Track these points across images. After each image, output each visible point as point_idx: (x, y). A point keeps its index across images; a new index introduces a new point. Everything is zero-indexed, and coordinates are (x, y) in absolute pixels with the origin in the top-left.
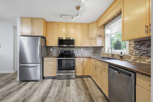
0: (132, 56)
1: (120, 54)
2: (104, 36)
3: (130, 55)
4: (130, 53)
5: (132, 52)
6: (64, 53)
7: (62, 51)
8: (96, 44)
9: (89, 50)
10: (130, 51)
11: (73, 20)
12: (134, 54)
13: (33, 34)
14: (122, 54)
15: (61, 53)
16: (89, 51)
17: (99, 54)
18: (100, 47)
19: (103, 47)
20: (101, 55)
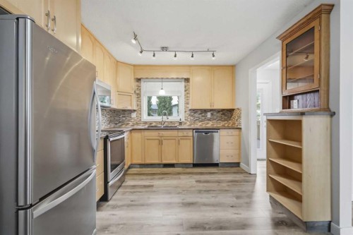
2: (139, 94)
3: (185, 121)
8: (131, 104)
17: (120, 124)
18: (124, 111)
19: (135, 111)
20: (128, 124)
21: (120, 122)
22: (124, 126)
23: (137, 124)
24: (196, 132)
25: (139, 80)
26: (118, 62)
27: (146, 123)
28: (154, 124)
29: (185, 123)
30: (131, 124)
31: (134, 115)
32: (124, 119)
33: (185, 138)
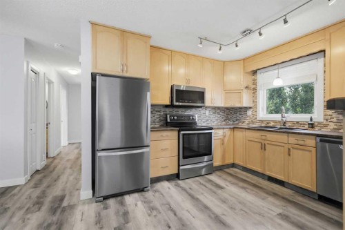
0: (331, 124)
1: (309, 120)
2: (255, 89)
3: (325, 121)
4: (327, 120)
5: (329, 117)
6: (177, 119)
7: (174, 116)
8: (240, 102)
9: (219, 114)
10: (325, 115)
11: (220, 52)
12: (334, 120)
13: (127, 71)
14: (313, 120)
15: (170, 119)
16: (219, 116)
17: (237, 122)
18: (240, 108)
19: (250, 108)
20: (244, 122)
21: (237, 120)
22: (240, 124)
23: (253, 123)
24: (321, 141)
25: (255, 72)
26: (224, 62)
27: (262, 122)
28: (272, 124)
29: (326, 126)
30: (247, 122)
31: (249, 113)
32: (240, 116)
33: (302, 147)
